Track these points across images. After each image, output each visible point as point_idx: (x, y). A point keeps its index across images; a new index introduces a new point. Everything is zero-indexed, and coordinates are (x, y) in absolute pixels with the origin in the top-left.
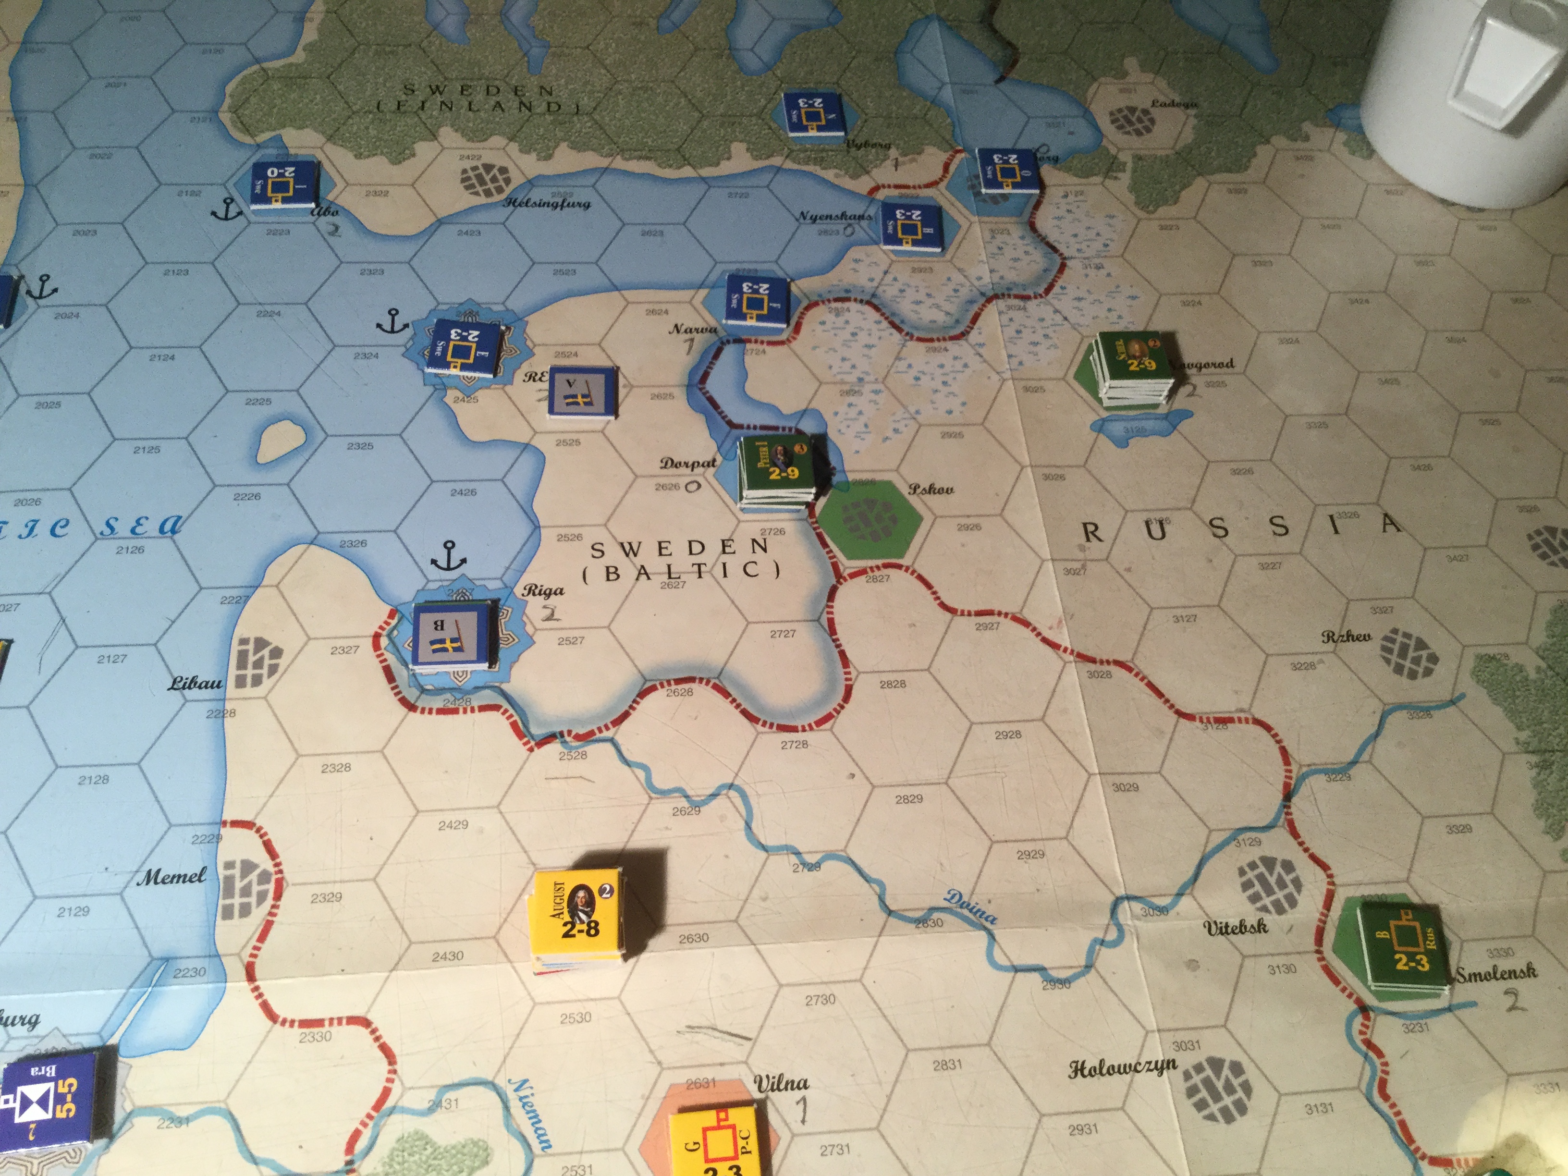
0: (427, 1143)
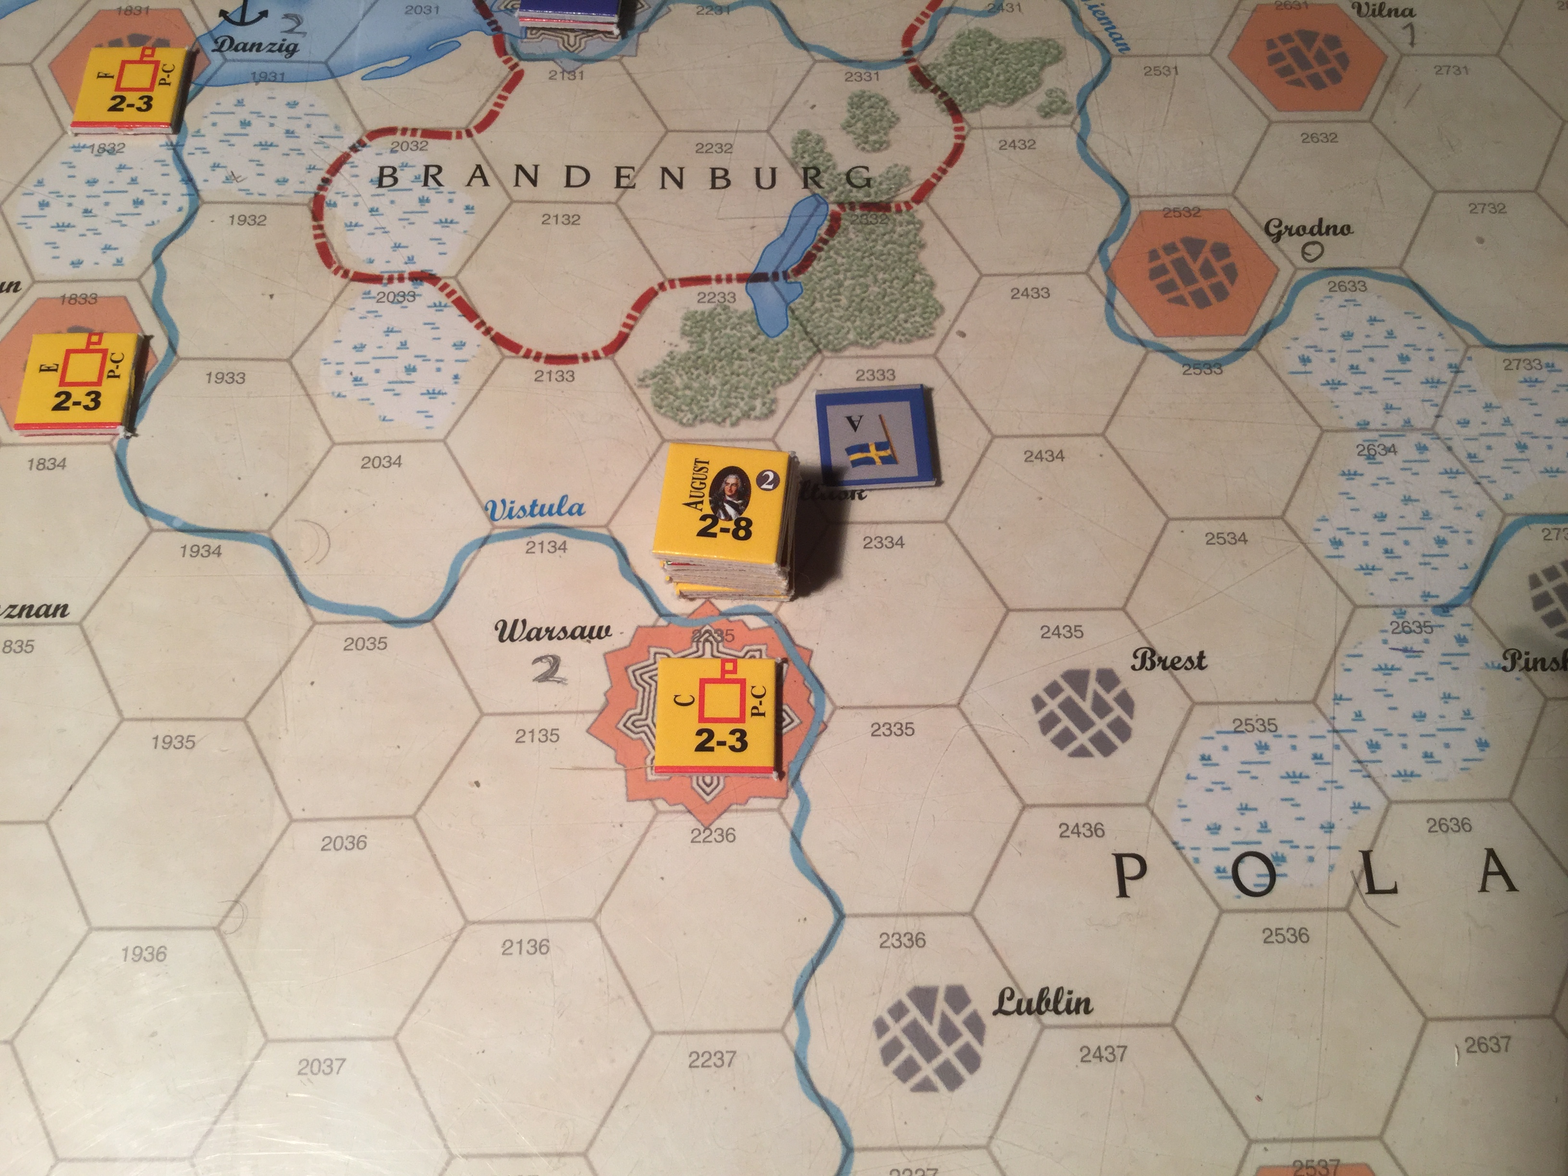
0: (991, 40)
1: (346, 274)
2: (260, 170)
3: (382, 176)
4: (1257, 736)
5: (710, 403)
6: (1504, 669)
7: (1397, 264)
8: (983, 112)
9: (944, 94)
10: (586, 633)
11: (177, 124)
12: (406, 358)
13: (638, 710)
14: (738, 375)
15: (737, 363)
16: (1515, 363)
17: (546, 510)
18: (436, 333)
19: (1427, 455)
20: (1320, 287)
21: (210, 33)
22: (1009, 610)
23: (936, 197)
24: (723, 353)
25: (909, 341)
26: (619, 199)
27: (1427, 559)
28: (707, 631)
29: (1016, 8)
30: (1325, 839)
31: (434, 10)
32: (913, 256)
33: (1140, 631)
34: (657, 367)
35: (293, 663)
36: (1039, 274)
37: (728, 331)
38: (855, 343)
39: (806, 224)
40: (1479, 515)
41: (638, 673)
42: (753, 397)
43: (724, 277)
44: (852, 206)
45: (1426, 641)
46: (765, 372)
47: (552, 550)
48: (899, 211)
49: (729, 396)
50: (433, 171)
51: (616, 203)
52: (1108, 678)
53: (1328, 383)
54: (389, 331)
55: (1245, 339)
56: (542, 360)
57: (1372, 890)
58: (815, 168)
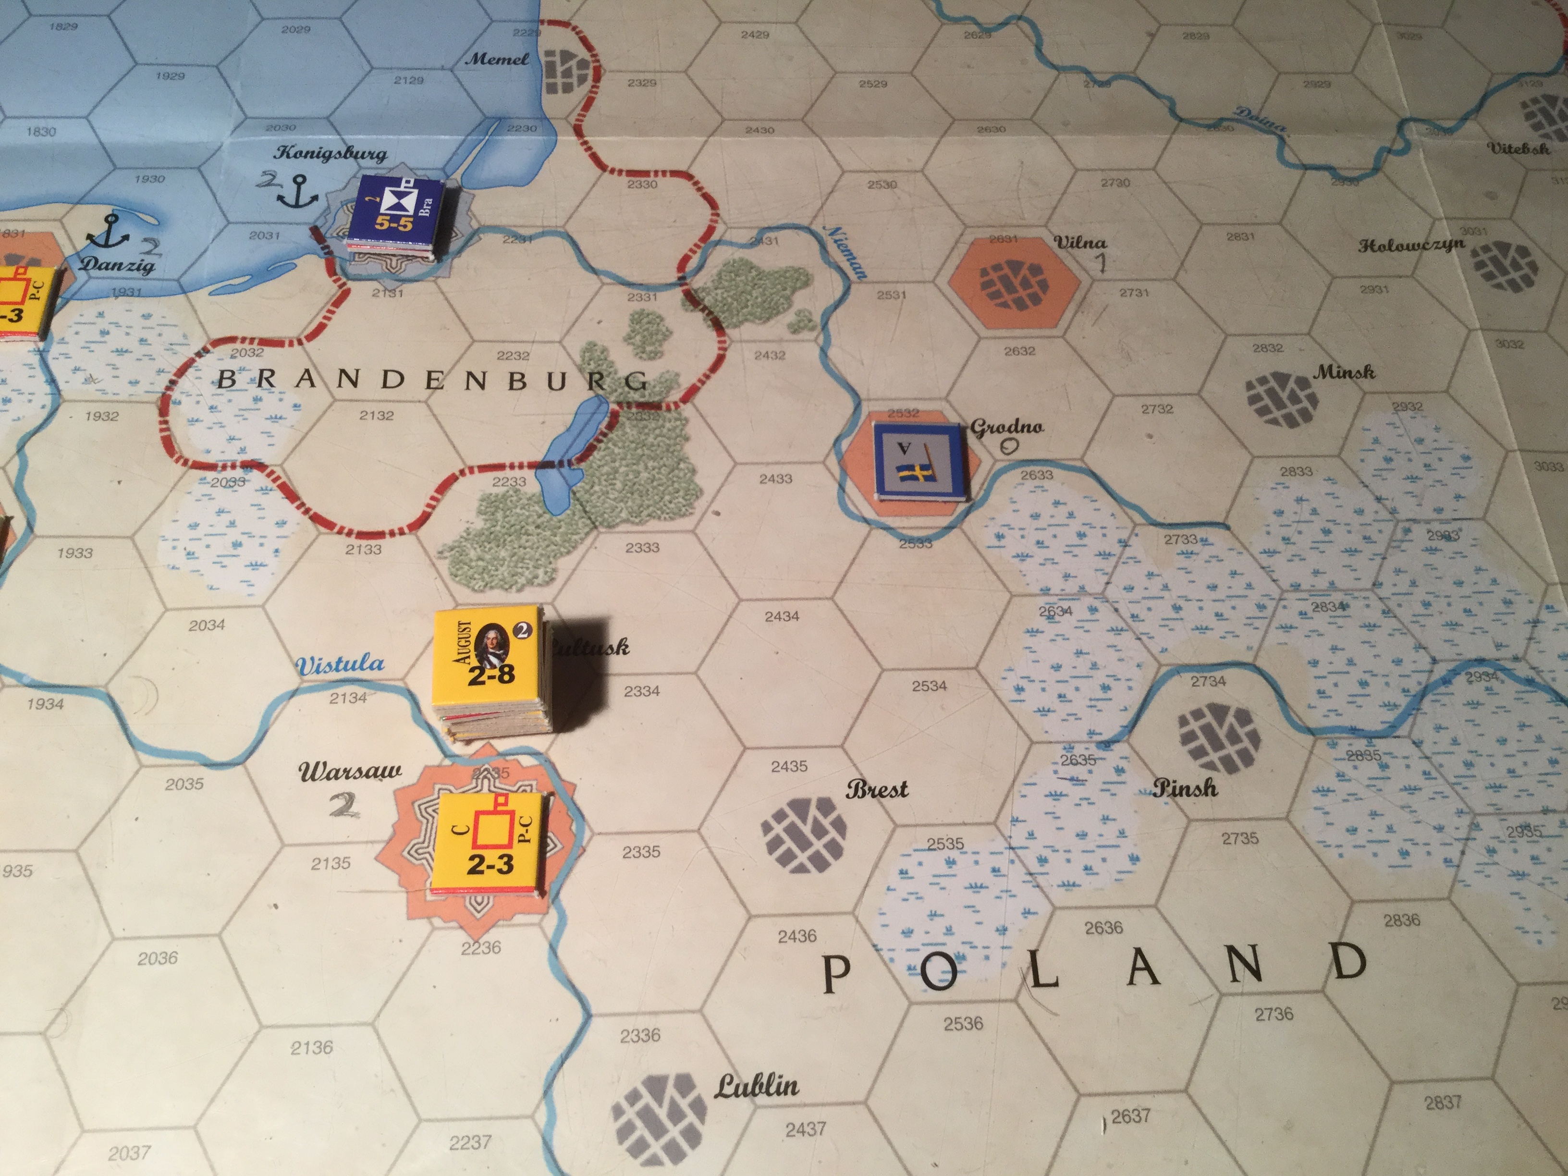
0: (751, 268)
1: (186, 463)
2: (116, 373)
3: (222, 378)
4: (946, 853)
5: (499, 572)
6: (1155, 795)
7: (1079, 456)
8: (742, 327)
9: (711, 313)
10: (379, 772)
11: (44, 332)
12: (234, 535)
13: (421, 840)
14: (525, 548)
15: (524, 537)
16: (1174, 539)
17: (350, 666)
18: (261, 513)
19: (1097, 616)
20: (1015, 475)
21: (78, 254)
22: (745, 749)
23: (700, 399)
24: (513, 529)
25: (672, 519)
26: (429, 397)
27: (1093, 703)
28: (486, 769)
29: (774, 242)
30: (999, 940)
31: (275, 236)
32: (678, 447)
33: (855, 765)
34: (455, 541)
35: (122, 801)
36: (783, 463)
37: (518, 510)
38: (626, 521)
39: (589, 420)
40: (1138, 666)
41: (423, 807)
42: (536, 567)
43: (517, 464)
44: (629, 405)
45: (1090, 772)
46: (548, 546)
47: (353, 700)
48: (668, 409)
49: (516, 566)
50: (267, 374)
51: (426, 402)
52: (826, 806)
53: (1018, 556)
54: (220, 512)
55: (951, 518)
56: (354, 536)
57: (1037, 984)
58: (599, 373)
